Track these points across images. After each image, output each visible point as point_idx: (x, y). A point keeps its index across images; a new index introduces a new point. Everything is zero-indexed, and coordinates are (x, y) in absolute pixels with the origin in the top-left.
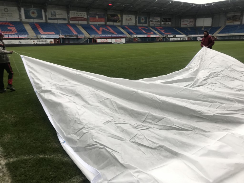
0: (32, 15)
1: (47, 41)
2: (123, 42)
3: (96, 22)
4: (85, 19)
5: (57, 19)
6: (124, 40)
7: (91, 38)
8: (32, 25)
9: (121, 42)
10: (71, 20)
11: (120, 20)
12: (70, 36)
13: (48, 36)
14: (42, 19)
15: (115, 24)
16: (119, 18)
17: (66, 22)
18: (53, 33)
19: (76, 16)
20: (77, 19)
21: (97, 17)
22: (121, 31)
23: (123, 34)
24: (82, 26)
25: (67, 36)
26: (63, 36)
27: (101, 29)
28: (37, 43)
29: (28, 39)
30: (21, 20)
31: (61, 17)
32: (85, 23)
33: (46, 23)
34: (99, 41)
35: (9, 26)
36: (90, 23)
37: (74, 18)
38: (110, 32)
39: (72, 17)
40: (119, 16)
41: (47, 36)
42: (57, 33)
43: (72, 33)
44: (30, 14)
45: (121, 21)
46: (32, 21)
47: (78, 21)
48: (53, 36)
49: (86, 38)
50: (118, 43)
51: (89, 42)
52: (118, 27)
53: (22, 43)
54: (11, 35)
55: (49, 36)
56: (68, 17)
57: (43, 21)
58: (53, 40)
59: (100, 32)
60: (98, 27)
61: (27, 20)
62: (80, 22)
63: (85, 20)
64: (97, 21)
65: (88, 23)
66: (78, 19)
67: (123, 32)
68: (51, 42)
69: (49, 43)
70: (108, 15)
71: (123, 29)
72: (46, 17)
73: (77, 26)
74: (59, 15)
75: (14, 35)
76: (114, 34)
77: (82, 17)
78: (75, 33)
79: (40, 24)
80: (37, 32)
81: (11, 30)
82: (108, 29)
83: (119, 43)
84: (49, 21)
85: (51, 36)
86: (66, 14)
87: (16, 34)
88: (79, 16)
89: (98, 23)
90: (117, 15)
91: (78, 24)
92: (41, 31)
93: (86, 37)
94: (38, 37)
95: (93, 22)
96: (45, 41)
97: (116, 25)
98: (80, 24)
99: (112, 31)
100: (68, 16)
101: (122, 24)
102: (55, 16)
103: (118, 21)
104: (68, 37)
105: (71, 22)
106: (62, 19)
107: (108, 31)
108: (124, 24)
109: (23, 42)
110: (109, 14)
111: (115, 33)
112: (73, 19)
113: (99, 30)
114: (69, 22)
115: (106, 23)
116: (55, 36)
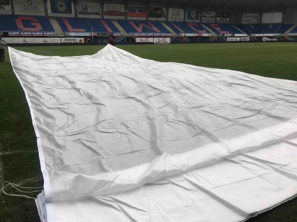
0: (60, 9)
1: (76, 40)
2: (167, 42)
3: (136, 18)
4: (122, 13)
5: (89, 13)
6: (168, 40)
7: (128, 36)
8: (60, 21)
9: (165, 42)
10: (105, 15)
11: (165, 14)
12: (104, 34)
13: (77, 34)
14: (72, 13)
15: (159, 19)
16: (164, 12)
17: (99, 17)
18: (84, 30)
19: (111, 10)
20: (112, 13)
21: (137, 12)
22: (165, 28)
23: (168, 32)
24: (119, 21)
25: (100, 34)
26: (95, 34)
27: (141, 26)
28: (64, 42)
29: (54, 37)
30: (47, 14)
31: (93, 11)
32: (122, 18)
33: (76, 18)
34: (138, 40)
35: (32, 21)
36: (129, 18)
37: (109, 12)
38: (152, 30)
39: (107, 10)
40: (164, 9)
41: (76, 33)
42: (88, 30)
43: (107, 31)
44: (57, 7)
45: (167, 16)
46: (59, 15)
47: (114, 15)
48: (83, 33)
49: (122, 37)
50: (161, 44)
51: (125, 42)
52: (162, 23)
53: (47, 42)
54: (35, 32)
55: (79, 33)
56: (102, 11)
57: (73, 15)
58: (83, 39)
59: (139, 30)
60: (138, 23)
61: (53, 15)
62: (116, 17)
63: (122, 15)
64: (137, 16)
65: (126, 18)
66: (114, 13)
67: (168, 30)
68: (81, 40)
69: (79, 42)
70: (150, 8)
71: (169, 26)
72: (76, 10)
73: (113, 22)
74: (91, 9)
75: (38, 32)
76: (157, 32)
77: (119, 10)
78: (110, 30)
79: (69, 19)
80: (65, 29)
81: (35, 27)
82: (149, 26)
83: (163, 43)
84: (80, 16)
85: (81, 33)
86: (100, 7)
87: (41, 31)
88: (115, 10)
89: (138, 18)
90: (162, 9)
91: (113, 20)
92: (69, 27)
93: (122, 35)
94: (66, 34)
95: (132, 16)
96: (74, 40)
97: (160, 21)
98: (116, 19)
99: (155, 28)
100: (102, 9)
101: (167, 19)
102: (86, 10)
103: (162, 16)
104: (101, 35)
105: (106, 17)
106: (95, 13)
107: (150, 28)
108: (169, 20)
109: (49, 40)
110: (152, 8)
111: (158, 31)
112: (107, 13)
113: (138, 27)
114: (103, 17)
115: (147, 19)
116: (86, 34)
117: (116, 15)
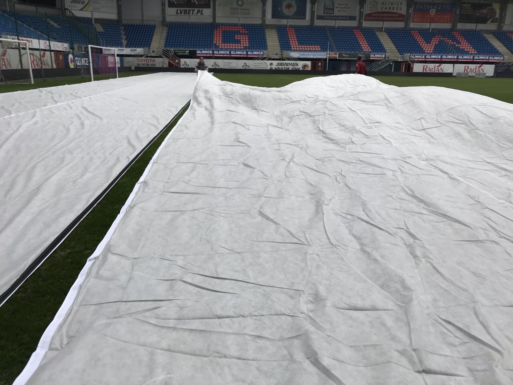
0: (286, 11)
1: (297, 65)
2: (485, 74)
3: (429, 24)
4: (401, 15)
5: (336, 18)
6: (489, 70)
7: (399, 60)
8: (282, 32)
9: (479, 74)
10: (366, 20)
11: (497, 16)
12: (351, 56)
13: (303, 55)
14: (305, 19)
15: (481, 27)
16: (495, 13)
17: (354, 24)
18: (318, 47)
19: (379, 10)
20: (381, 17)
21: (433, 12)
22: (491, 44)
23: (496, 52)
24: (391, 33)
25: (345, 55)
26: (336, 54)
27: (435, 41)
28: (277, 67)
29: (263, 59)
30: (264, 21)
31: (343, 14)
32: (400, 25)
33: (311, 28)
34: (418, 68)
35: (238, 33)
36: (412, 25)
37: (373, 15)
38: (458, 48)
39: (371, 12)
40: (497, 7)
41: (301, 53)
42: (324, 49)
43: (360, 48)
44: (282, 9)
45: (501, 20)
46: (284, 22)
47: (383, 20)
48: (314, 53)
49: (388, 61)
50: (470, 76)
51: (393, 71)
52: (485, 35)
54: (235, 50)
55: (306, 53)
56: (361, 13)
57: (306, 22)
58: (309, 63)
59: (428, 48)
60: (428, 35)
61: (275, 22)
62: (387, 25)
63: (399, 19)
64: (432, 21)
65: (407, 25)
66: (383, 17)
67: (495, 49)
69: (301, 69)
70: (463, 5)
71: (501, 41)
72: (312, 13)
73: (378, 33)
74: (340, 9)
75: (240, 50)
76: (467, 53)
77: (395, 11)
78: (366, 48)
79: (297, 29)
80: (285, 45)
81: (238, 42)
82: (454, 40)
83: (474, 75)
84: (318, 23)
85: (310, 53)
86: (358, 7)
87: (245, 48)
88: (386, 10)
89: (433, 26)
90: (491, 5)
91: (380, 29)
92: (293, 42)
93: (388, 57)
94: (283, 55)
95: (420, 22)
96: (293, 65)
97: (483, 30)
98: (385, 28)
99: (465, 45)
100: (360, 10)
101: (500, 27)
102: (331, 12)
103: (490, 21)
104: (346, 57)
105: (366, 24)
106: (346, 17)
107: (453, 46)
108: (505, 28)
109: (252, 64)
110: (469, 3)
111: (472, 51)
112: (369, 17)
113: (428, 42)
114: (360, 23)
115: (454, 26)
116: (318, 55)
117: (386, 21)
